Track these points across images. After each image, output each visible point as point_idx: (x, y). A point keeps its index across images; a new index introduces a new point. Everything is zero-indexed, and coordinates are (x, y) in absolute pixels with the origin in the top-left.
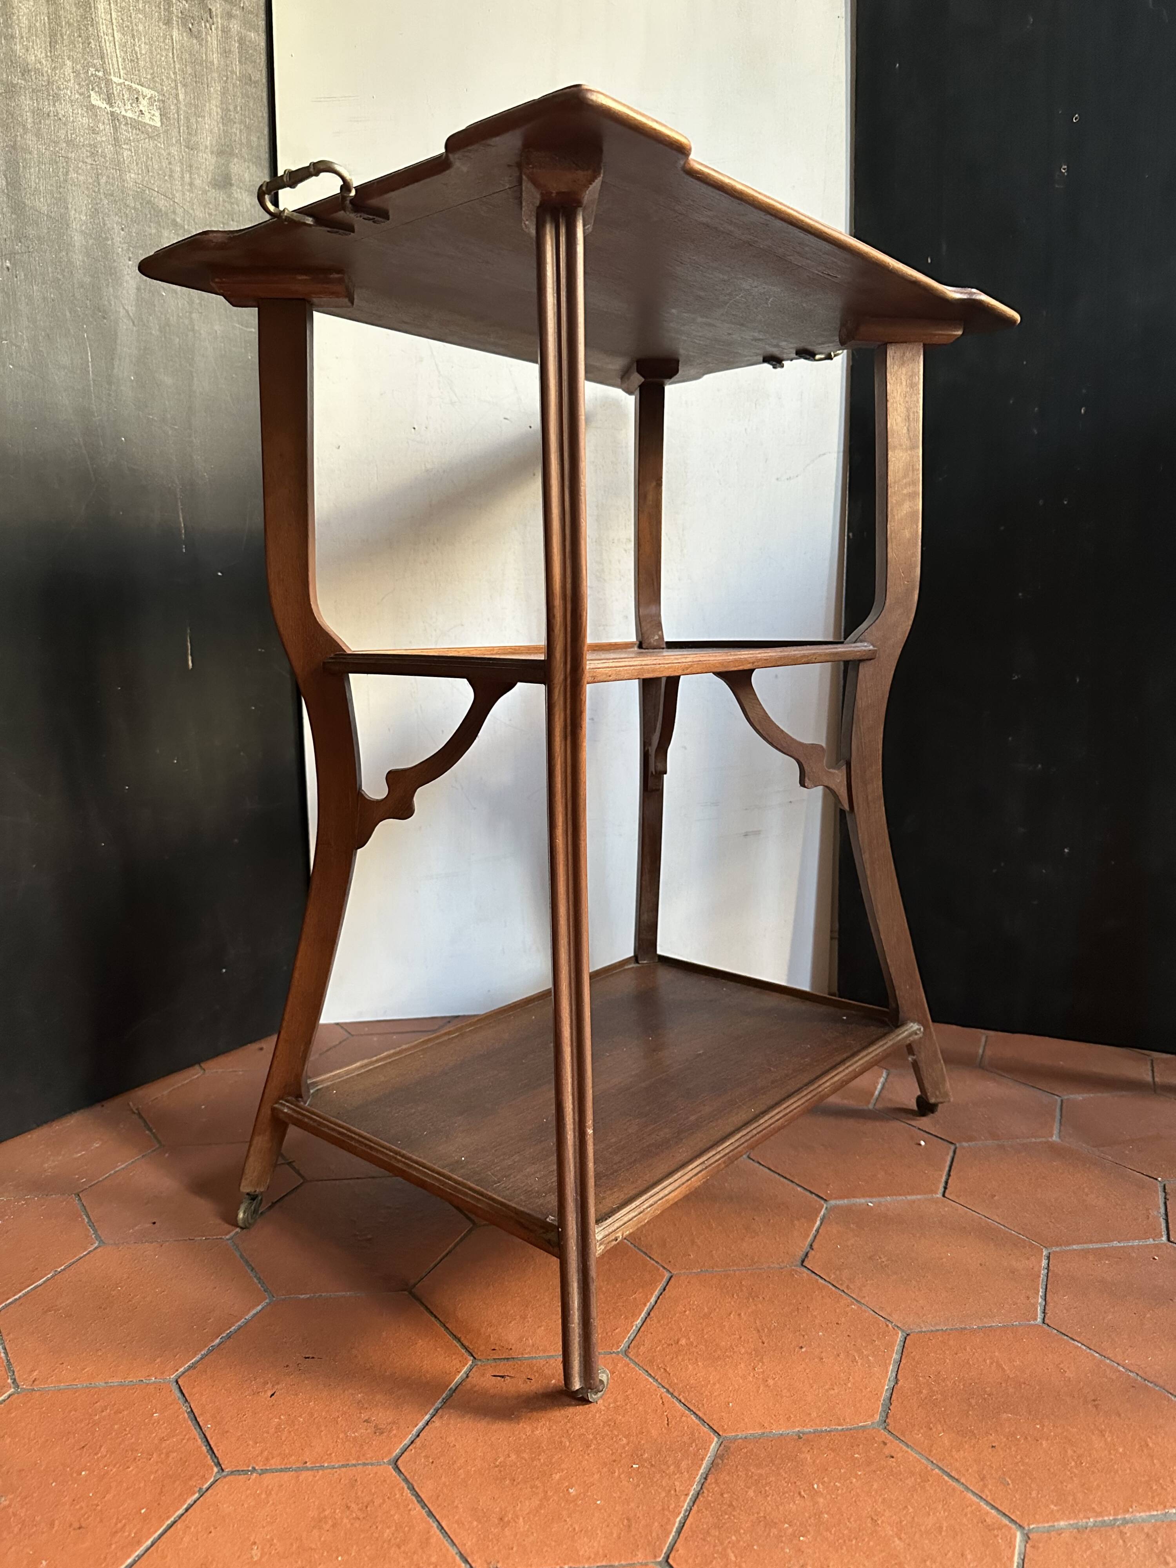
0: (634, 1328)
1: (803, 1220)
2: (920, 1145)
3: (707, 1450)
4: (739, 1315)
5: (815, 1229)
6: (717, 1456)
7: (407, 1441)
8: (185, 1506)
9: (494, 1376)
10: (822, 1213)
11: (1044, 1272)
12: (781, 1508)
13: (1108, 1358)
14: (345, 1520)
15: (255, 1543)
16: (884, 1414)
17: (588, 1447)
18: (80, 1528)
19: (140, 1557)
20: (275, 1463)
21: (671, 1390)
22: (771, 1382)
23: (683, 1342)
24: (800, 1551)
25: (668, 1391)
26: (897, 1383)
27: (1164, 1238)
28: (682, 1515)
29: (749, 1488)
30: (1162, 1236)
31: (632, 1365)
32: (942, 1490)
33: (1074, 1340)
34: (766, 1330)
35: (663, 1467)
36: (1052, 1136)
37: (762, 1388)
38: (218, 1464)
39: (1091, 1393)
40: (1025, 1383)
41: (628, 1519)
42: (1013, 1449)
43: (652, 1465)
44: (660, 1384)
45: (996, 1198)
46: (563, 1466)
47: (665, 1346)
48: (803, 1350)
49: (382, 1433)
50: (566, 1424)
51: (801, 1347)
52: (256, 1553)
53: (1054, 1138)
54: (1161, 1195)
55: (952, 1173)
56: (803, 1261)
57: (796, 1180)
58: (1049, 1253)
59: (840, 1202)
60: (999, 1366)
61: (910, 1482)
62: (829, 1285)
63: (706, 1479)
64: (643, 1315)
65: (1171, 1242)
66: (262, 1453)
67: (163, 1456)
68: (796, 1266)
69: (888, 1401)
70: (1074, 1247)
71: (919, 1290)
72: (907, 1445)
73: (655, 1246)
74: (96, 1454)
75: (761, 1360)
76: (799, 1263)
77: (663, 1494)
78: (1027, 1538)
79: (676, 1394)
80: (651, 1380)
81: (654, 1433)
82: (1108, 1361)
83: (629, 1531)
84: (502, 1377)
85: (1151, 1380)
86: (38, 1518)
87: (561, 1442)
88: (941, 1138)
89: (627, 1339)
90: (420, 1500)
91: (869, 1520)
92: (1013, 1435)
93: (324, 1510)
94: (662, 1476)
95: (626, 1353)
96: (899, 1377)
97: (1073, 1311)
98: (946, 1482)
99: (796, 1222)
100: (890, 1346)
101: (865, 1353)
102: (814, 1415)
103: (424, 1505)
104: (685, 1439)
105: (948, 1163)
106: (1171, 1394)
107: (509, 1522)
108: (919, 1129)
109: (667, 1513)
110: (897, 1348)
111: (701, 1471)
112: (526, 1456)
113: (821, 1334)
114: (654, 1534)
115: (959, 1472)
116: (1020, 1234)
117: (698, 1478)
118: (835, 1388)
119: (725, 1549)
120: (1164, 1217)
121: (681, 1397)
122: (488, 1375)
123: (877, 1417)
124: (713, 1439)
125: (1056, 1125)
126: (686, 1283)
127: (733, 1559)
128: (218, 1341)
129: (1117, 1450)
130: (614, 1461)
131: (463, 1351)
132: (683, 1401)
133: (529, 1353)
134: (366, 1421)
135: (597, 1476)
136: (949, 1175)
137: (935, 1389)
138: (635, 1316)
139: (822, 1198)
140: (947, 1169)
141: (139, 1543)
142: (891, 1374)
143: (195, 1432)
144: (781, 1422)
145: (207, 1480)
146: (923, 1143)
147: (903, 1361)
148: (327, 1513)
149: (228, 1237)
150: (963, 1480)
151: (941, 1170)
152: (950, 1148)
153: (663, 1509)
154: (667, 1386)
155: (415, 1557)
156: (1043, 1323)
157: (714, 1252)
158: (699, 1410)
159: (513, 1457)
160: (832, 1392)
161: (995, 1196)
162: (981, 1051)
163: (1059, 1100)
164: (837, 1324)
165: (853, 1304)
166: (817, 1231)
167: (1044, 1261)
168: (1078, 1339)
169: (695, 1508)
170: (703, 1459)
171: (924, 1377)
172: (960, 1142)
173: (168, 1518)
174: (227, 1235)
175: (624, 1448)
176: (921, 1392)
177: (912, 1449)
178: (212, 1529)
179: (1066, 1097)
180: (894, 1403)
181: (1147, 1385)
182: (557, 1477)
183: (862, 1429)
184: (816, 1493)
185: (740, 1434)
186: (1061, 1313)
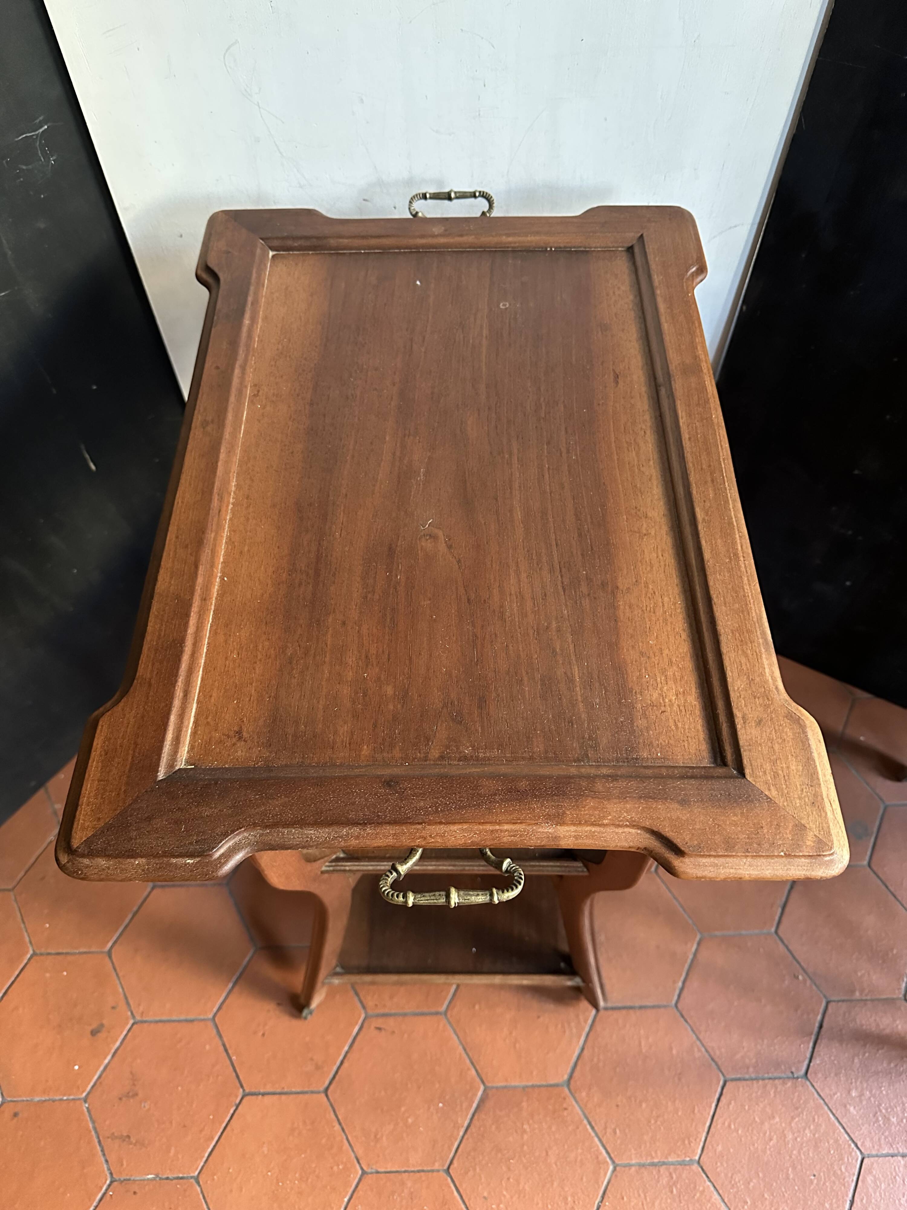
3: (476, 1095)
6: (482, 1101)
7: (331, 1076)
8: (230, 1115)
9: (376, 1028)
11: (691, 957)
12: (506, 1140)
13: (700, 1040)
14: (304, 1131)
16: (570, 1075)
17: (420, 1088)
18: (184, 1126)
19: (215, 1146)
20: (269, 1089)
21: (465, 1047)
22: (517, 1045)
24: (509, 1169)
26: (582, 1052)
28: (459, 1140)
29: (493, 1124)
30: (773, 928)
31: (448, 1025)
32: (584, 1135)
33: (687, 1023)
35: (454, 1107)
37: (512, 1049)
38: (242, 1086)
39: (681, 1068)
40: (649, 1057)
41: (434, 1142)
42: (627, 1108)
43: (449, 1105)
44: (460, 1042)
46: (407, 1102)
49: (319, 1070)
52: (265, 1149)
58: (701, 938)
60: (640, 1042)
61: (570, 1128)
63: (474, 1115)
65: (777, 934)
66: (262, 1080)
67: (215, 1078)
69: (574, 1065)
70: (717, 933)
72: (575, 1100)
75: (516, 1027)
77: (452, 1125)
78: (615, 1169)
79: (467, 1050)
80: (456, 1038)
81: (453, 1081)
82: (699, 1043)
83: (433, 1149)
84: (380, 1029)
86: (164, 1118)
87: (406, 1084)
89: (447, 1001)
90: (338, 1120)
91: (545, 1151)
92: (630, 1098)
93: (294, 1123)
94: (453, 1113)
95: (446, 1013)
96: (585, 1047)
97: (696, 996)
98: (588, 1129)
100: (586, 1021)
102: (535, 1073)
103: (340, 1124)
104: (467, 1087)
107: (379, 1139)
109: (451, 1138)
111: (472, 1110)
112: (388, 1093)
114: (444, 1153)
115: (596, 1123)
116: (690, 918)
117: (469, 1116)
119: (475, 1165)
121: (470, 1054)
122: (372, 1028)
123: (566, 1077)
124: (481, 1087)
127: (478, 1171)
129: (677, 1114)
130: (431, 1100)
131: (360, 1004)
132: (470, 1056)
134: (311, 1059)
135: (422, 1110)
137: (601, 1058)
141: (213, 1138)
142: (581, 1043)
143: (228, 1062)
144: (517, 1078)
145: (238, 1097)
147: (591, 1034)
148: (295, 1125)
150: (596, 1129)
153: (451, 1136)
154: (464, 1043)
155: (336, 1158)
156: (676, 1005)
158: (477, 1065)
159: (383, 1093)
160: (547, 1056)
168: (690, 1023)
169: (465, 1137)
170: (473, 1103)
171: (598, 1048)
173: (223, 1123)
175: (436, 1091)
176: (593, 1061)
177: (578, 1104)
178: (244, 1132)
180: (578, 1068)
182: (403, 1109)
183: (556, 1085)
184: (524, 1131)
185: (495, 1085)
186: (688, 999)
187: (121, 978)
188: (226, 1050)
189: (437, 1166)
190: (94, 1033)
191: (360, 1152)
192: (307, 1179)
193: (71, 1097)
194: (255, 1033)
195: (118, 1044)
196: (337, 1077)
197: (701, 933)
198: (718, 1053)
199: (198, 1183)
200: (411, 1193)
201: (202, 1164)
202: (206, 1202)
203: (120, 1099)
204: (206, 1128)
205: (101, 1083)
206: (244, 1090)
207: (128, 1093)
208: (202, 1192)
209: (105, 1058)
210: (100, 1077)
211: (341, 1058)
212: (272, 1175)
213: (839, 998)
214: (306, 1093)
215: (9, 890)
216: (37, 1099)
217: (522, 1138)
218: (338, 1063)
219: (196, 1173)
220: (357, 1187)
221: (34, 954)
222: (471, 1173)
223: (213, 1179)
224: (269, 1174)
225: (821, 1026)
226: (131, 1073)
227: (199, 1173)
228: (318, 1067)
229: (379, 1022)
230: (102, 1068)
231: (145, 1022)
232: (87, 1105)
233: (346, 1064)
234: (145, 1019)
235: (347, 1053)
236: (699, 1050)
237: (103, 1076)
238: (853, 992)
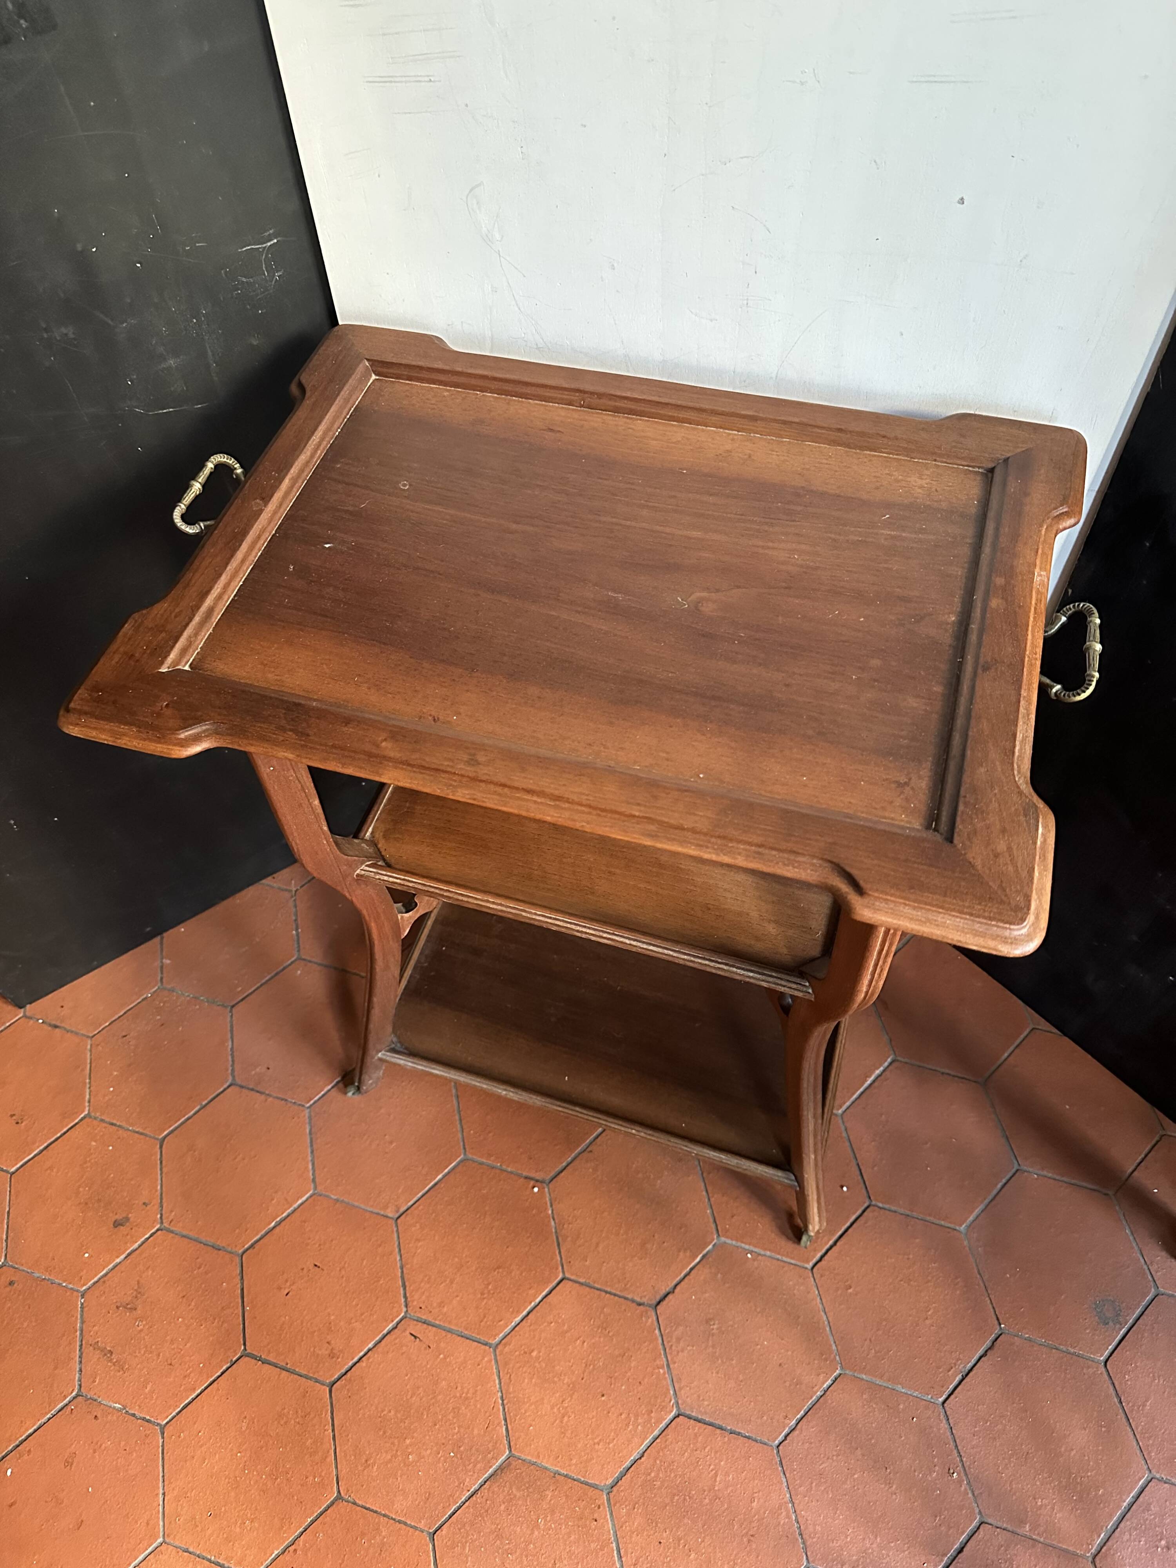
0: (513, 1324)
1: (688, 1254)
2: (842, 1187)
3: (497, 1459)
4: (584, 1342)
5: (691, 1266)
6: (501, 1468)
7: (343, 1371)
8: (221, 1371)
9: (411, 1334)
10: (707, 1249)
11: (819, 1394)
12: (512, 1528)
13: (793, 1504)
14: (293, 1422)
15: (245, 1417)
16: (616, 1481)
17: (435, 1425)
18: (171, 1364)
19: (194, 1399)
20: (271, 1358)
21: (504, 1396)
22: (566, 1419)
23: (534, 1354)
25: (502, 1397)
26: (640, 1458)
27: (941, 1400)
28: (458, 1505)
29: (504, 1503)
30: (941, 1397)
31: (493, 1362)
32: (606, 1562)
33: (784, 1473)
34: (592, 1366)
35: (467, 1463)
36: (961, 1225)
37: (557, 1422)
38: (245, 1344)
39: (755, 1529)
40: (720, 1499)
41: (429, 1494)
42: (671, 1550)
43: (461, 1458)
44: (500, 1388)
45: (850, 1291)
46: (415, 1435)
47: (522, 1352)
48: (603, 1398)
49: (333, 1358)
50: (431, 1399)
51: (603, 1395)
52: (244, 1425)
53: (963, 1228)
54: (988, 1343)
55: (838, 1244)
56: (659, 1303)
57: (712, 1200)
58: (840, 1374)
59: (729, 1241)
60: (716, 1475)
61: (593, 1546)
62: (660, 1339)
63: (485, 1482)
64: (525, 1313)
65: (943, 1406)
66: (268, 1344)
67: (220, 1323)
68: (650, 1306)
69: (625, 1470)
70: (864, 1377)
71: (717, 1373)
72: (611, 1514)
73: (569, 1239)
74: (189, 1305)
75: (571, 1396)
76: (654, 1302)
77: (456, 1484)
79: (505, 1402)
80: (497, 1381)
81: (476, 1432)
82: (790, 1505)
83: (425, 1503)
84: (416, 1337)
85: (804, 1537)
86: (153, 1347)
87: (422, 1414)
88: (866, 1188)
89: (503, 1334)
90: (333, 1425)
91: (553, 1561)
92: (679, 1539)
93: (285, 1409)
94: (462, 1470)
95: (496, 1347)
96: (645, 1454)
97: (807, 1446)
98: (613, 1556)
99: (681, 1254)
100: (659, 1421)
101: (640, 1421)
102: (574, 1461)
103: (333, 1430)
104: (490, 1445)
105: (848, 1224)
106: (807, 1556)
107: (369, 1465)
108: (858, 1164)
109: (451, 1498)
110: (663, 1425)
111: (486, 1476)
112: (399, 1415)
113: (623, 1387)
114: (437, 1512)
115: (626, 1552)
116: (835, 1342)
117: (480, 1482)
118: (601, 1444)
119: (466, 1542)
120: (964, 1374)
121: (506, 1407)
122: (407, 1333)
123: (610, 1481)
124: (505, 1453)
125: (982, 1207)
126: (568, 1292)
127: (467, 1551)
128: (273, 1224)
130: (443, 1444)
131: (403, 1300)
132: (506, 1410)
133: (440, 1320)
134: (328, 1343)
135: (429, 1452)
136: (835, 1243)
137: (661, 1475)
138: (519, 1312)
139: (717, 1230)
140: (840, 1233)
141: (194, 1390)
142: (643, 1447)
143: (240, 1310)
144: (551, 1459)
145: (236, 1354)
146: (845, 1189)
147: (658, 1441)
148: (285, 1411)
149: (308, 1105)
150: (624, 1559)
151: (833, 1235)
152: (864, 1203)
153: (451, 1495)
154: (504, 1392)
155: (315, 1467)
156: (778, 1447)
157: (605, 1264)
158: (511, 1424)
159: (393, 1413)
160: (596, 1446)
161: (850, 1287)
162: (1006, 1055)
163: (1016, 1167)
164: (640, 1383)
165: (662, 1367)
166: (692, 1269)
167: (829, 1381)
168: (787, 1475)
169: (467, 1504)
170: (490, 1467)
171: (661, 1461)
172: (876, 1200)
173: (211, 1377)
174: (308, 1103)
175: (453, 1436)
176: (649, 1474)
177: (612, 1520)
178: (229, 1396)
179: (1025, 1168)
180: (628, 1475)
181: (797, 1539)
182: (408, 1441)
183: (595, 1487)
184: (537, 1526)
185: (523, 1457)
186: (796, 1444)
187: (164, 1175)
188: (243, 1298)
189: (421, 1525)
190: (117, 1224)
191: (344, 1471)
192: (276, 1479)
193: (71, 1286)
194: (280, 1288)
195: (136, 1245)
196: (349, 1374)
197: (842, 1368)
198: (811, 1528)
199: (163, 1433)
200: (383, 1544)
201: (174, 1414)
202: (163, 1458)
203: (118, 1307)
204: (192, 1375)
205: (104, 1282)
206: (245, 1349)
207: (127, 1304)
208: (163, 1446)
209: (118, 1257)
210: (106, 1275)
211: (362, 1354)
212: (241, 1458)
213: (999, 1524)
214: (310, 1378)
215: (88, 1037)
216: (37, 1275)
217: (533, 1533)
218: (356, 1359)
219: (165, 1422)
220: (326, 1510)
221: (88, 1116)
222: (458, 1550)
223: (179, 1437)
224: (239, 1454)
225: (961, 1551)
226: (138, 1282)
227: (167, 1423)
228: (332, 1355)
229: (418, 1329)
230: (111, 1266)
231: (172, 1232)
232: (82, 1301)
233: (363, 1364)
234: (172, 1228)
235: (369, 1350)
236: (788, 1516)
237: (110, 1275)
238: (1022, 1522)
